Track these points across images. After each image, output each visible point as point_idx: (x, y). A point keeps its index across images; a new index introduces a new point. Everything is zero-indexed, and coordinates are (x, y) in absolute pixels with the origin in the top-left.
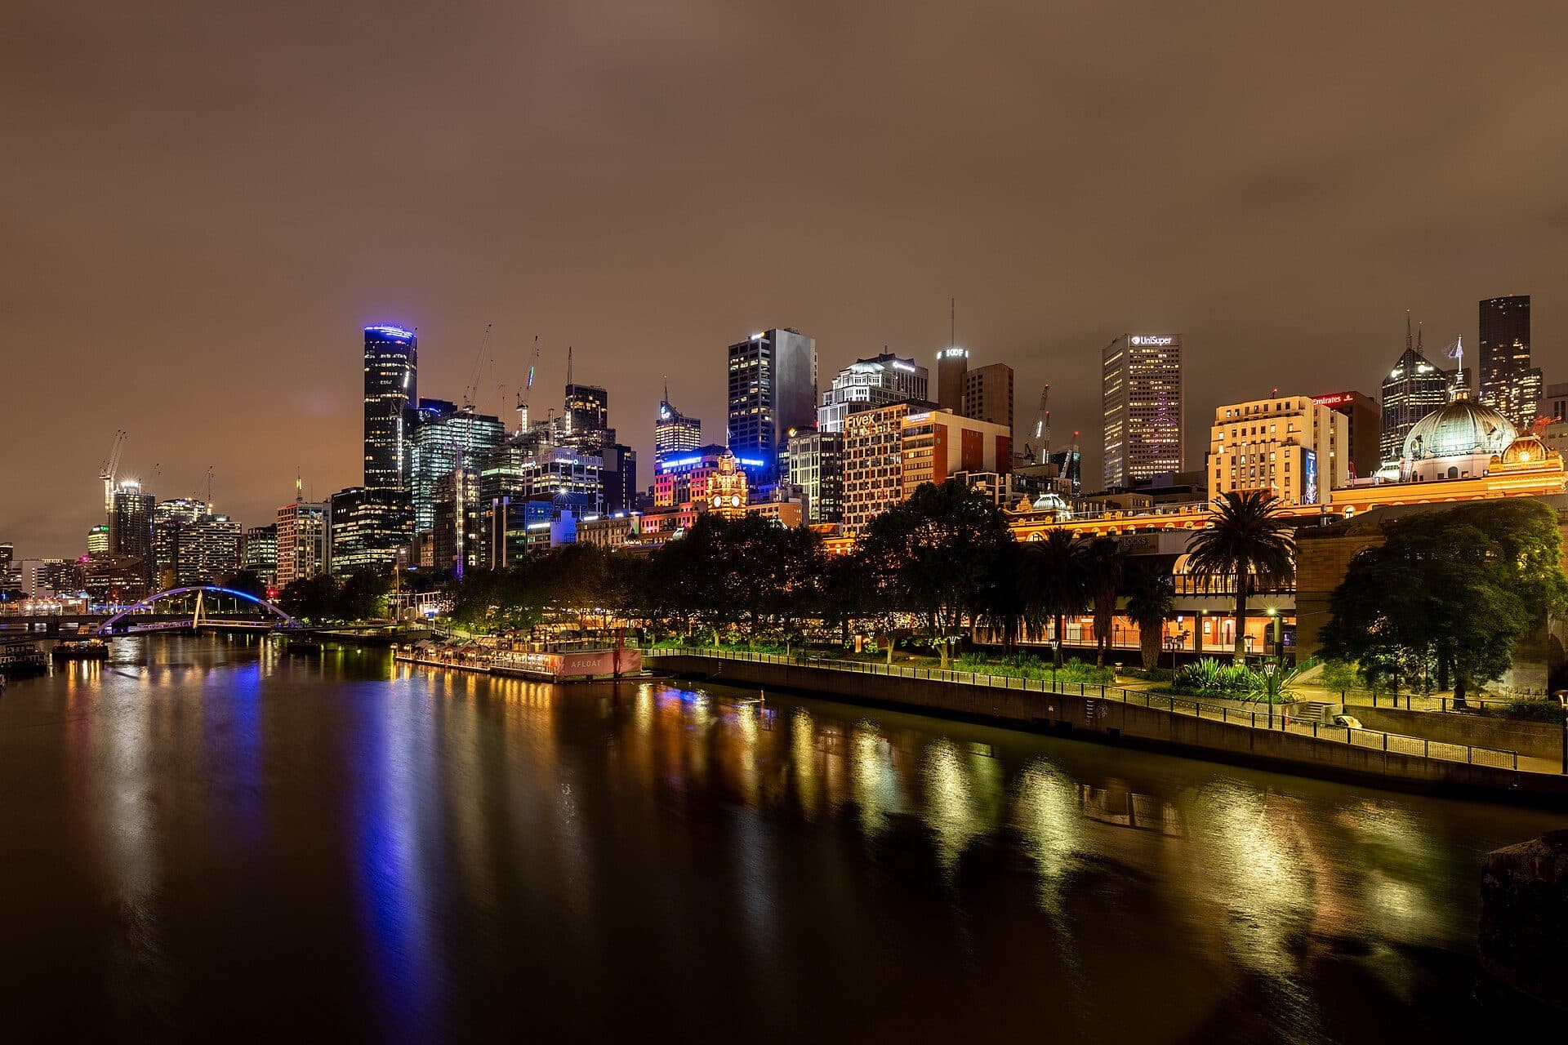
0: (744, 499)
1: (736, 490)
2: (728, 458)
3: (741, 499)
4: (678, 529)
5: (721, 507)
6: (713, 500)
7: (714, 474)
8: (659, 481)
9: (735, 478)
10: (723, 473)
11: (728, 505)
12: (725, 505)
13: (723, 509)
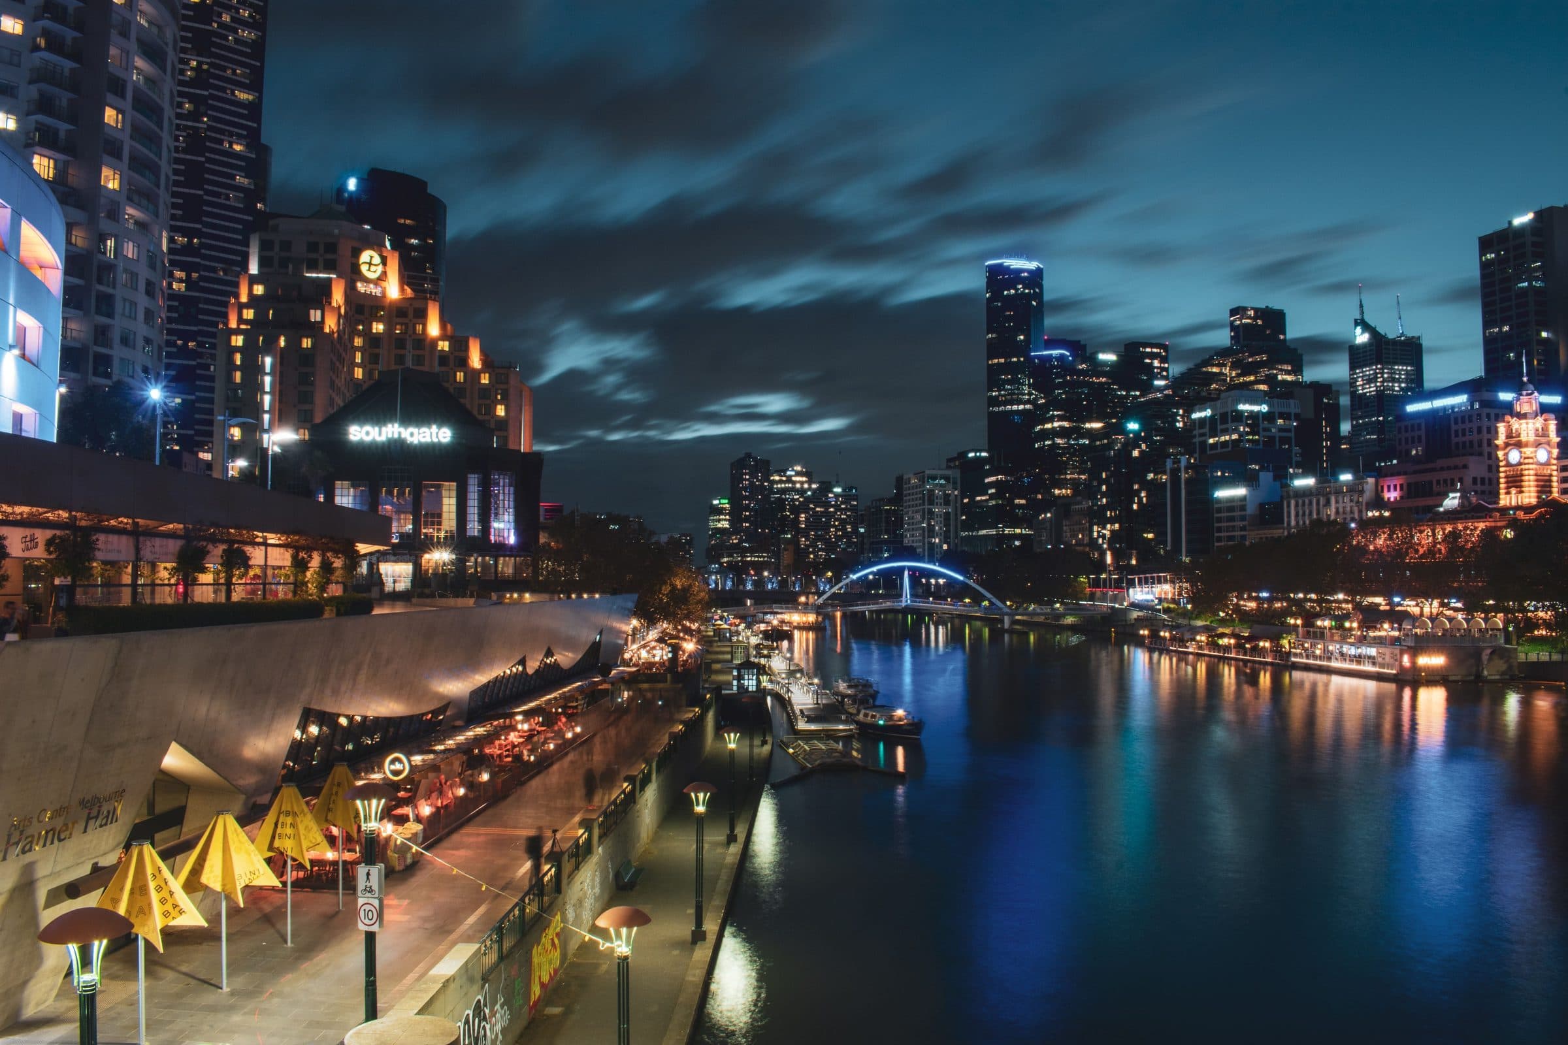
0: (1555, 452)
1: (1543, 440)
2: (1528, 395)
3: (1550, 453)
4: (1451, 495)
5: (1520, 464)
6: (1506, 455)
7: (1508, 418)
8: (1403, 430)
9: (1539, 422)
10: (1521, 416)
11: (1531, 461)
12: (1526, 461)
13: (1523, 467)
